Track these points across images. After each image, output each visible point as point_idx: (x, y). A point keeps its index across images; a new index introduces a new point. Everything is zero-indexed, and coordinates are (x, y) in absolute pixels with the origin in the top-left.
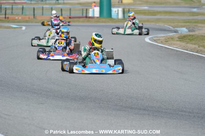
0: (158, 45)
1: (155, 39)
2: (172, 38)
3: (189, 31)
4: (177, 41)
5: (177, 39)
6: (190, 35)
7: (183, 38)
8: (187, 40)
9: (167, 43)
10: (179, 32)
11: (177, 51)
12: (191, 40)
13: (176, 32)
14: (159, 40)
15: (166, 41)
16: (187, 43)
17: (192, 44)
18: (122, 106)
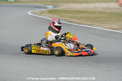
0: (36, 16)
1: (34, 12)
2: (44, 12)
3: (54, 7)
4: (47, 13)
5: (47, 12)
6: (54, 10)
7: (50, 12)
8: (53, 13)
9: (41, 15)
10: (48, 8)
11: (47, 19)
12: (55, 13)
13: (46, 8)
14: (36, 13)
15: (41, 14)
16: (53, 15)
17: (56, 15)
18: (16, 52)
